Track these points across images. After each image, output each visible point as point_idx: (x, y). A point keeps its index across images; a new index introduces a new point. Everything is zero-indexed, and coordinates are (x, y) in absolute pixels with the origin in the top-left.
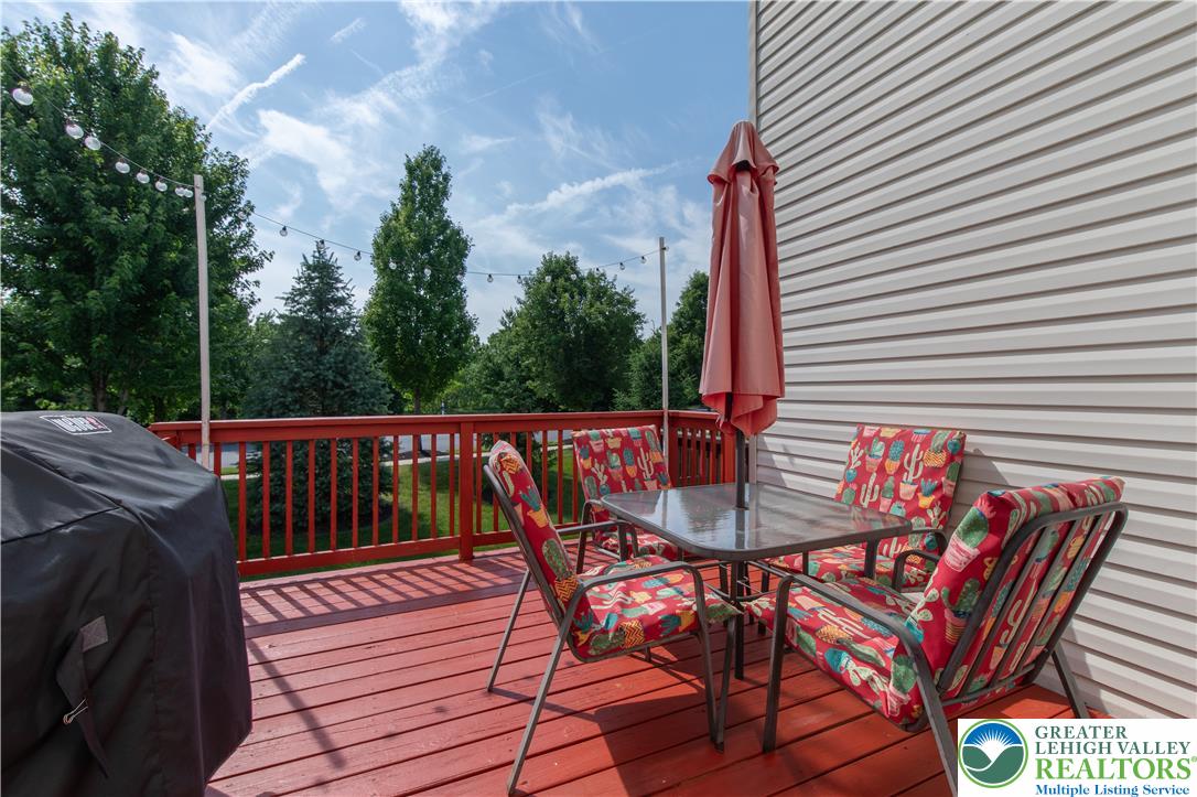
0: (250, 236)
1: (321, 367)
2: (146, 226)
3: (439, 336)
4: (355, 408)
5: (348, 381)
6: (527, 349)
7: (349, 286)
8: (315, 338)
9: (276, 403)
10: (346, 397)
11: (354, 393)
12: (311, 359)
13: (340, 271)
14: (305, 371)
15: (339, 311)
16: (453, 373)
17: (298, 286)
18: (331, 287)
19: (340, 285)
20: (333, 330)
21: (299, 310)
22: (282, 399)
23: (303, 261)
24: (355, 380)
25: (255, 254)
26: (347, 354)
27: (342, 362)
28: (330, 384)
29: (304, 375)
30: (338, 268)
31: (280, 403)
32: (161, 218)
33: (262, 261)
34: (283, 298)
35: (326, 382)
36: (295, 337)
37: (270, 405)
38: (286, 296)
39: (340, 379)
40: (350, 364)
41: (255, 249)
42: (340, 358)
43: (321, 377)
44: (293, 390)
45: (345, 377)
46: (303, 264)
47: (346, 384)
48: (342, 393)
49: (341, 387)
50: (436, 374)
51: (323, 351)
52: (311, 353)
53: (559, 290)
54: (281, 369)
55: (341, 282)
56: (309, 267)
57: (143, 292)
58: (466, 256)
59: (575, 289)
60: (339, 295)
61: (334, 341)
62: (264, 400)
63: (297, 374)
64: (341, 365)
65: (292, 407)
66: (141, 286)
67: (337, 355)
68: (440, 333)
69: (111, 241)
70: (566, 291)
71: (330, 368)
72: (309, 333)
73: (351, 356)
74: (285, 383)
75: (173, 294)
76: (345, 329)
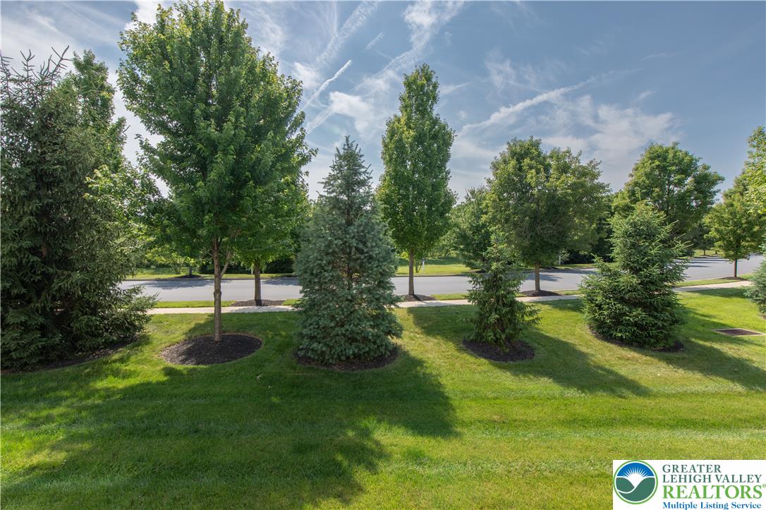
0: (303, 138)
1: (348, 236)
2: (233, 132)
3: (429, 209)
4: (372, 270)
5: (367, 247)
6: (494, 218)
7: (369, 171)
8: (343, 213)
9: (315, 264)
10: (365, 260)
11: (371, 257)
12: (340, 229)
13: (362, 159)
14: (336, 239)
15: (361, 191)
16: (438, 238)
17: (333, 173)
18: (356, 173)
19: (363, 170)
20: (357, 206)
21: (333, 191)
22: (320, 262)
23: (337, 152)
24: (372, 247)
25: (306, 151)
26: (367, 224)
27: (363, 231)
28: (354, 249)
29: (336, 242)
30: (361, 156)
31: (318, 264)
32: (243, 126)
33: (311, 156)
34: (322, 183)
35: (350, 247)
36: (330, 213)
37: (312, 266)
38: (324, 181)
39: (361, 246)
40: (368, 233)
41: (306, 148)
42: (362, 228)
43: (347, 244)
44: (327, 254)
45: (364, 244)
46: (336, 155)
47: (365, 250)
48: (362, 257)
49: (361, 252)
50: (426, 238)
51: (349, 223)
52: (341, 225)
53: (525, 168)
54: (320, 237)
55: (363, 167)
56: (340, 157)
57: (233, 182)
58: (451, 144)
59: (539, 166)
60: (362, 178)
61: (357, 214)
62: (308, 262)
63: (331, 242)
64: (362, 234)
65: (326, 268)
66: (231, 177)
67: (360, 226)
68: (430, 206)
69: (213, 146)
70: (531, 168)
71: (354, 237)
72: (340, 209)
73: (369, 227)
74: (322, 248)
75: (251, 182)
76: (365, 205)
